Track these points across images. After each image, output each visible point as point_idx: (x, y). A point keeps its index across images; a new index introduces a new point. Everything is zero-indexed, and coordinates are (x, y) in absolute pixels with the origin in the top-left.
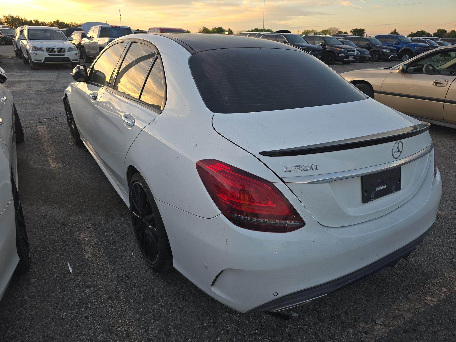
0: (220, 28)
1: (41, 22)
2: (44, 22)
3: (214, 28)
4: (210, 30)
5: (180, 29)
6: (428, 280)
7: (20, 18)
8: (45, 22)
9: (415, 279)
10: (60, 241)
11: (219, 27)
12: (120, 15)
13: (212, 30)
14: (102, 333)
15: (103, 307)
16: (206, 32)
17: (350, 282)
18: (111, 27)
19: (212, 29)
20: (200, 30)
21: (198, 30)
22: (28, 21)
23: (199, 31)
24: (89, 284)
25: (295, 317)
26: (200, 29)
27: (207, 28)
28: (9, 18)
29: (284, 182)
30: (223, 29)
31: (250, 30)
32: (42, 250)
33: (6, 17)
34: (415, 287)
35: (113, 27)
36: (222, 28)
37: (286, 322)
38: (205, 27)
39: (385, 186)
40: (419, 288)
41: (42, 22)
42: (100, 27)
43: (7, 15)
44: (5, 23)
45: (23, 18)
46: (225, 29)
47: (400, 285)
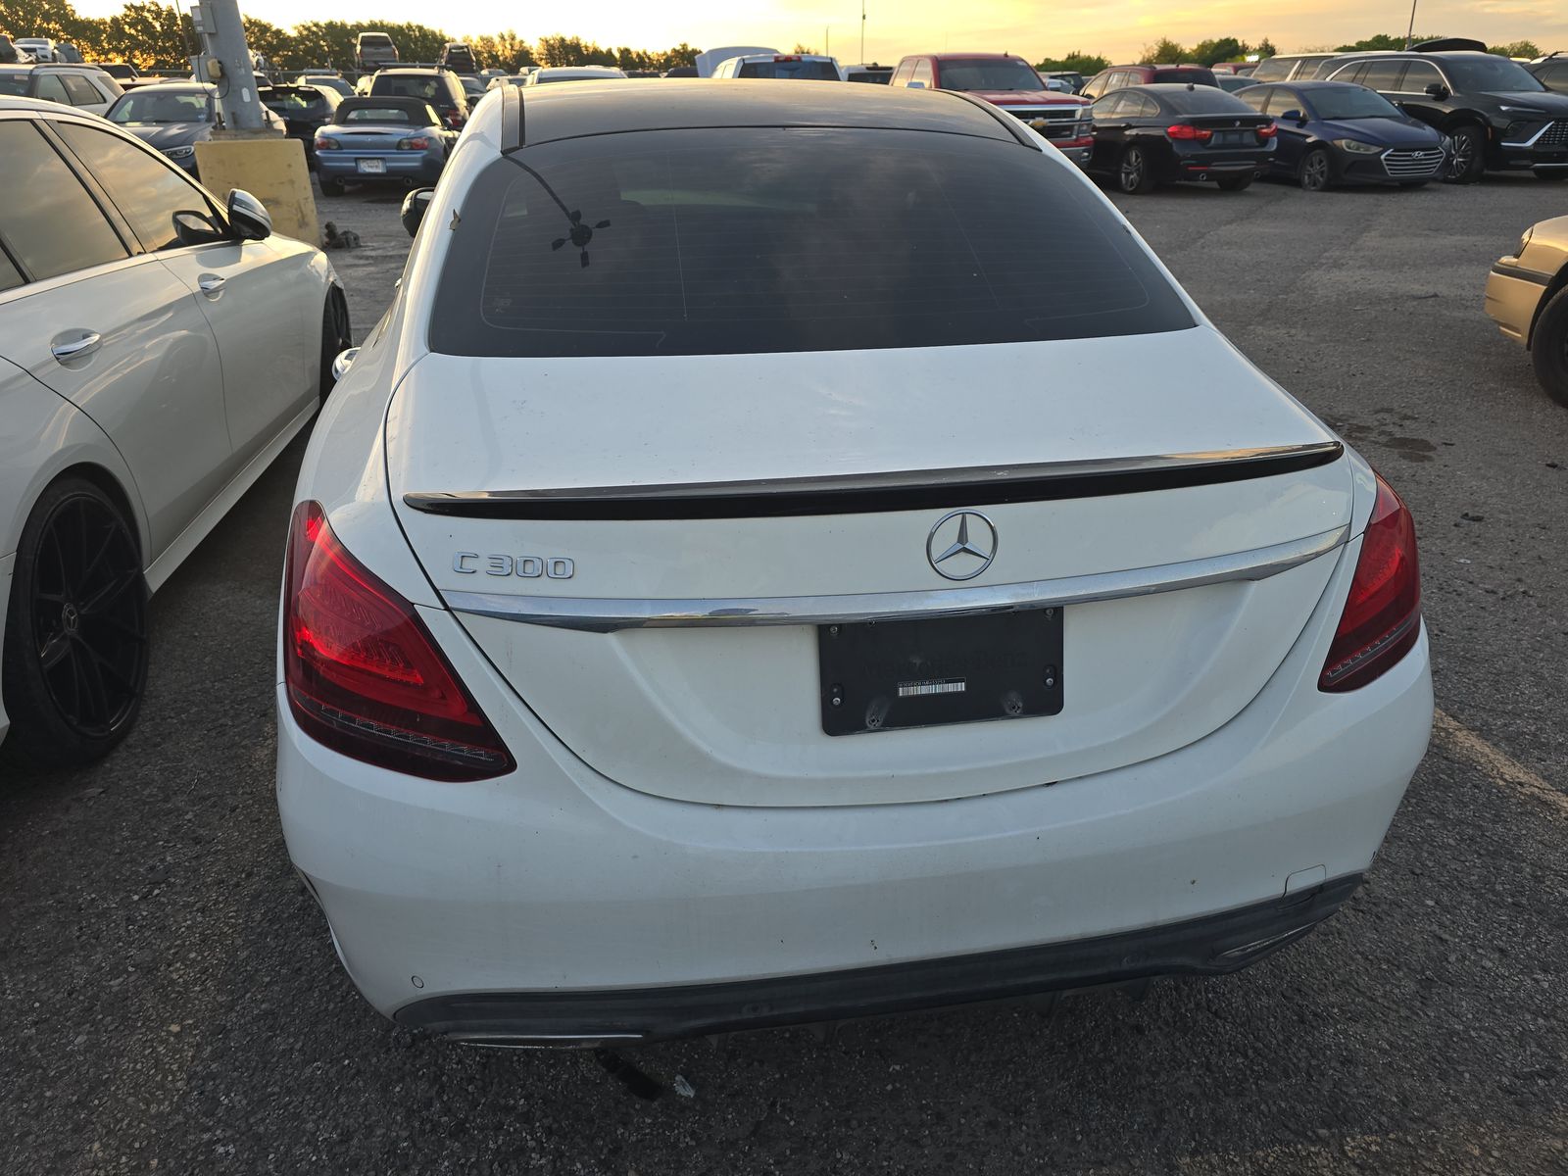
0: (1227, 40)
1: (638, 55)
2: (645, 53)
3: (1205, 42)
4: (1187, 51)
5: (1006, 55)
6: (1330, 1128)
7: (580, 42)
8: (649, 53)
9: (1274, 1109)
10: (226, 702)
11: (1223, 38)
12: (864, 17)
13: (1194, 51)
14: (130, 974)
15: (186, 905)
16: (1168, 58)
17: (747, 1015)
18: (773, 60)
19: (1195, 47)
20: (1147, 55)
21: (1141, 53)
22: (601, 52)
23: (1144, 58)
24: (202, 835)
25: (682, 1097)
26: (1147, 51)
27: (1175, 43)
28: (552, 46)
29: (447, 608)
30: (1240, 44)
31: (1353, 44)
32: (170, 717)
33: (547, 42)
34: (1242, 1138)
35: (781, 59)
36: (1235, 41)
37: (637, 1106)
38: (1167, 41)
39: (961, 687)
40: (1256, 1146)
41: (641, 53)
42: (739, 61)
43: (549, 37)
44: (541, 59)
45: (589, 44)
46: (1247, 43)
47: (1182, 1110)
